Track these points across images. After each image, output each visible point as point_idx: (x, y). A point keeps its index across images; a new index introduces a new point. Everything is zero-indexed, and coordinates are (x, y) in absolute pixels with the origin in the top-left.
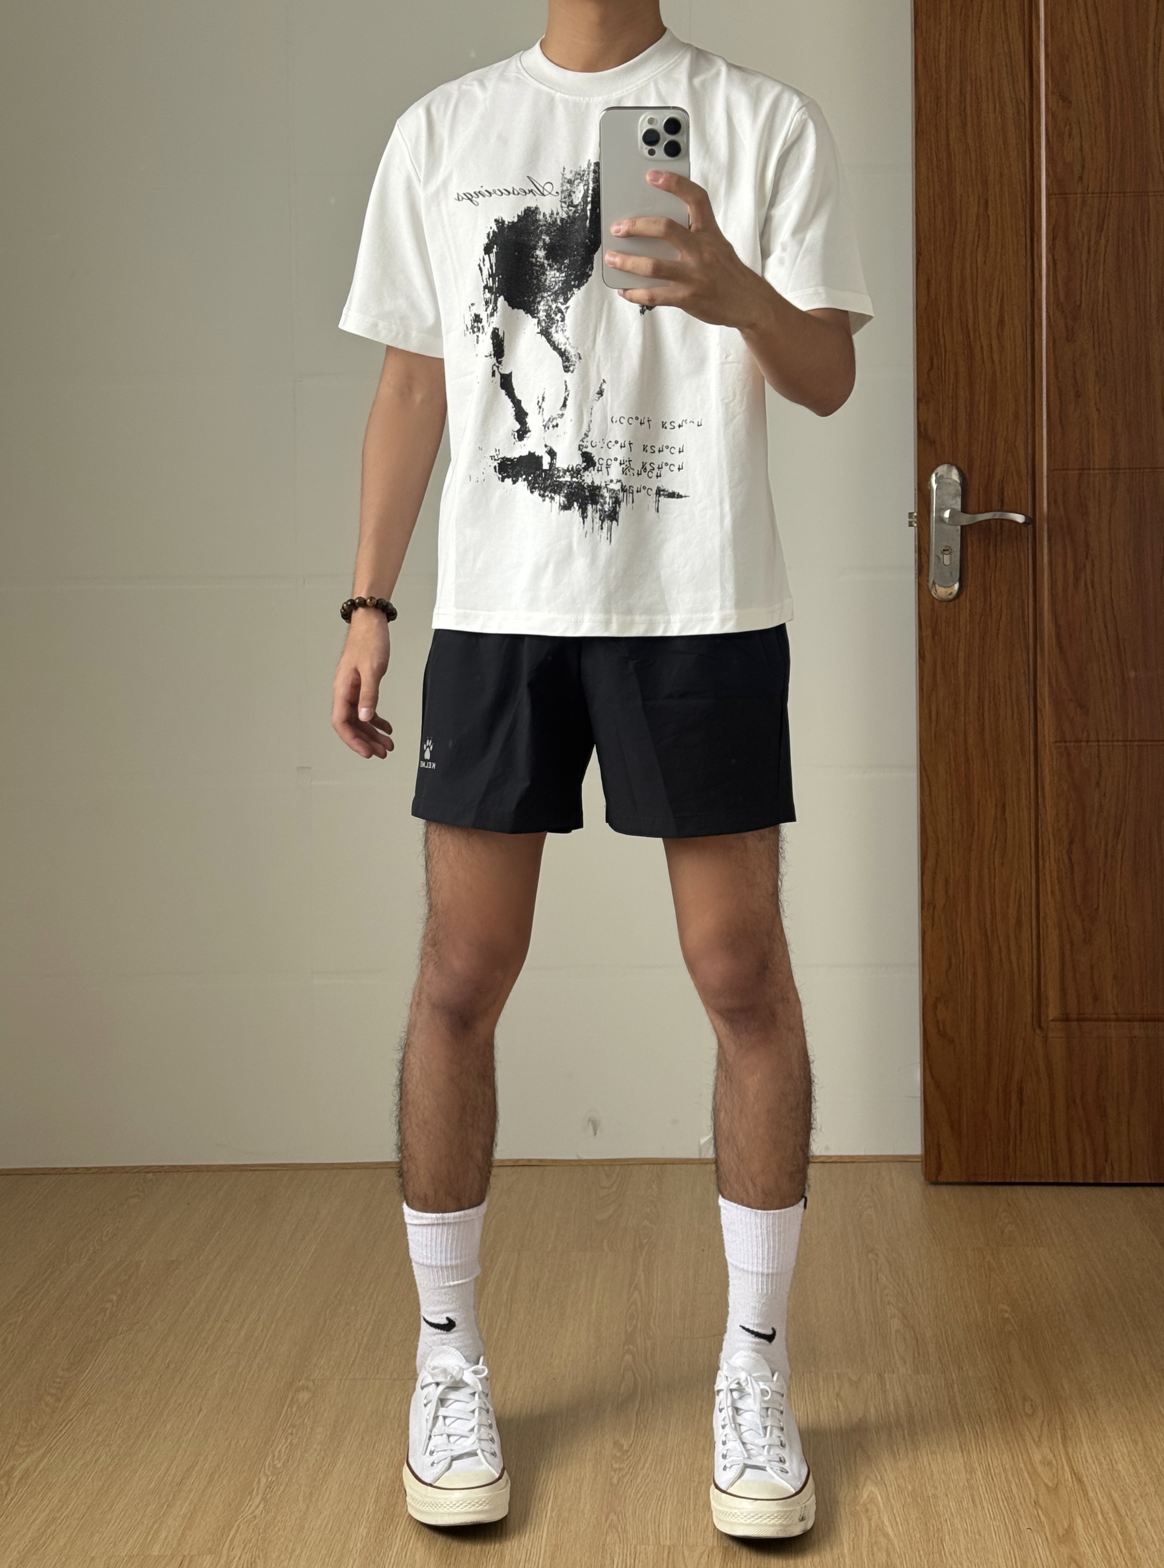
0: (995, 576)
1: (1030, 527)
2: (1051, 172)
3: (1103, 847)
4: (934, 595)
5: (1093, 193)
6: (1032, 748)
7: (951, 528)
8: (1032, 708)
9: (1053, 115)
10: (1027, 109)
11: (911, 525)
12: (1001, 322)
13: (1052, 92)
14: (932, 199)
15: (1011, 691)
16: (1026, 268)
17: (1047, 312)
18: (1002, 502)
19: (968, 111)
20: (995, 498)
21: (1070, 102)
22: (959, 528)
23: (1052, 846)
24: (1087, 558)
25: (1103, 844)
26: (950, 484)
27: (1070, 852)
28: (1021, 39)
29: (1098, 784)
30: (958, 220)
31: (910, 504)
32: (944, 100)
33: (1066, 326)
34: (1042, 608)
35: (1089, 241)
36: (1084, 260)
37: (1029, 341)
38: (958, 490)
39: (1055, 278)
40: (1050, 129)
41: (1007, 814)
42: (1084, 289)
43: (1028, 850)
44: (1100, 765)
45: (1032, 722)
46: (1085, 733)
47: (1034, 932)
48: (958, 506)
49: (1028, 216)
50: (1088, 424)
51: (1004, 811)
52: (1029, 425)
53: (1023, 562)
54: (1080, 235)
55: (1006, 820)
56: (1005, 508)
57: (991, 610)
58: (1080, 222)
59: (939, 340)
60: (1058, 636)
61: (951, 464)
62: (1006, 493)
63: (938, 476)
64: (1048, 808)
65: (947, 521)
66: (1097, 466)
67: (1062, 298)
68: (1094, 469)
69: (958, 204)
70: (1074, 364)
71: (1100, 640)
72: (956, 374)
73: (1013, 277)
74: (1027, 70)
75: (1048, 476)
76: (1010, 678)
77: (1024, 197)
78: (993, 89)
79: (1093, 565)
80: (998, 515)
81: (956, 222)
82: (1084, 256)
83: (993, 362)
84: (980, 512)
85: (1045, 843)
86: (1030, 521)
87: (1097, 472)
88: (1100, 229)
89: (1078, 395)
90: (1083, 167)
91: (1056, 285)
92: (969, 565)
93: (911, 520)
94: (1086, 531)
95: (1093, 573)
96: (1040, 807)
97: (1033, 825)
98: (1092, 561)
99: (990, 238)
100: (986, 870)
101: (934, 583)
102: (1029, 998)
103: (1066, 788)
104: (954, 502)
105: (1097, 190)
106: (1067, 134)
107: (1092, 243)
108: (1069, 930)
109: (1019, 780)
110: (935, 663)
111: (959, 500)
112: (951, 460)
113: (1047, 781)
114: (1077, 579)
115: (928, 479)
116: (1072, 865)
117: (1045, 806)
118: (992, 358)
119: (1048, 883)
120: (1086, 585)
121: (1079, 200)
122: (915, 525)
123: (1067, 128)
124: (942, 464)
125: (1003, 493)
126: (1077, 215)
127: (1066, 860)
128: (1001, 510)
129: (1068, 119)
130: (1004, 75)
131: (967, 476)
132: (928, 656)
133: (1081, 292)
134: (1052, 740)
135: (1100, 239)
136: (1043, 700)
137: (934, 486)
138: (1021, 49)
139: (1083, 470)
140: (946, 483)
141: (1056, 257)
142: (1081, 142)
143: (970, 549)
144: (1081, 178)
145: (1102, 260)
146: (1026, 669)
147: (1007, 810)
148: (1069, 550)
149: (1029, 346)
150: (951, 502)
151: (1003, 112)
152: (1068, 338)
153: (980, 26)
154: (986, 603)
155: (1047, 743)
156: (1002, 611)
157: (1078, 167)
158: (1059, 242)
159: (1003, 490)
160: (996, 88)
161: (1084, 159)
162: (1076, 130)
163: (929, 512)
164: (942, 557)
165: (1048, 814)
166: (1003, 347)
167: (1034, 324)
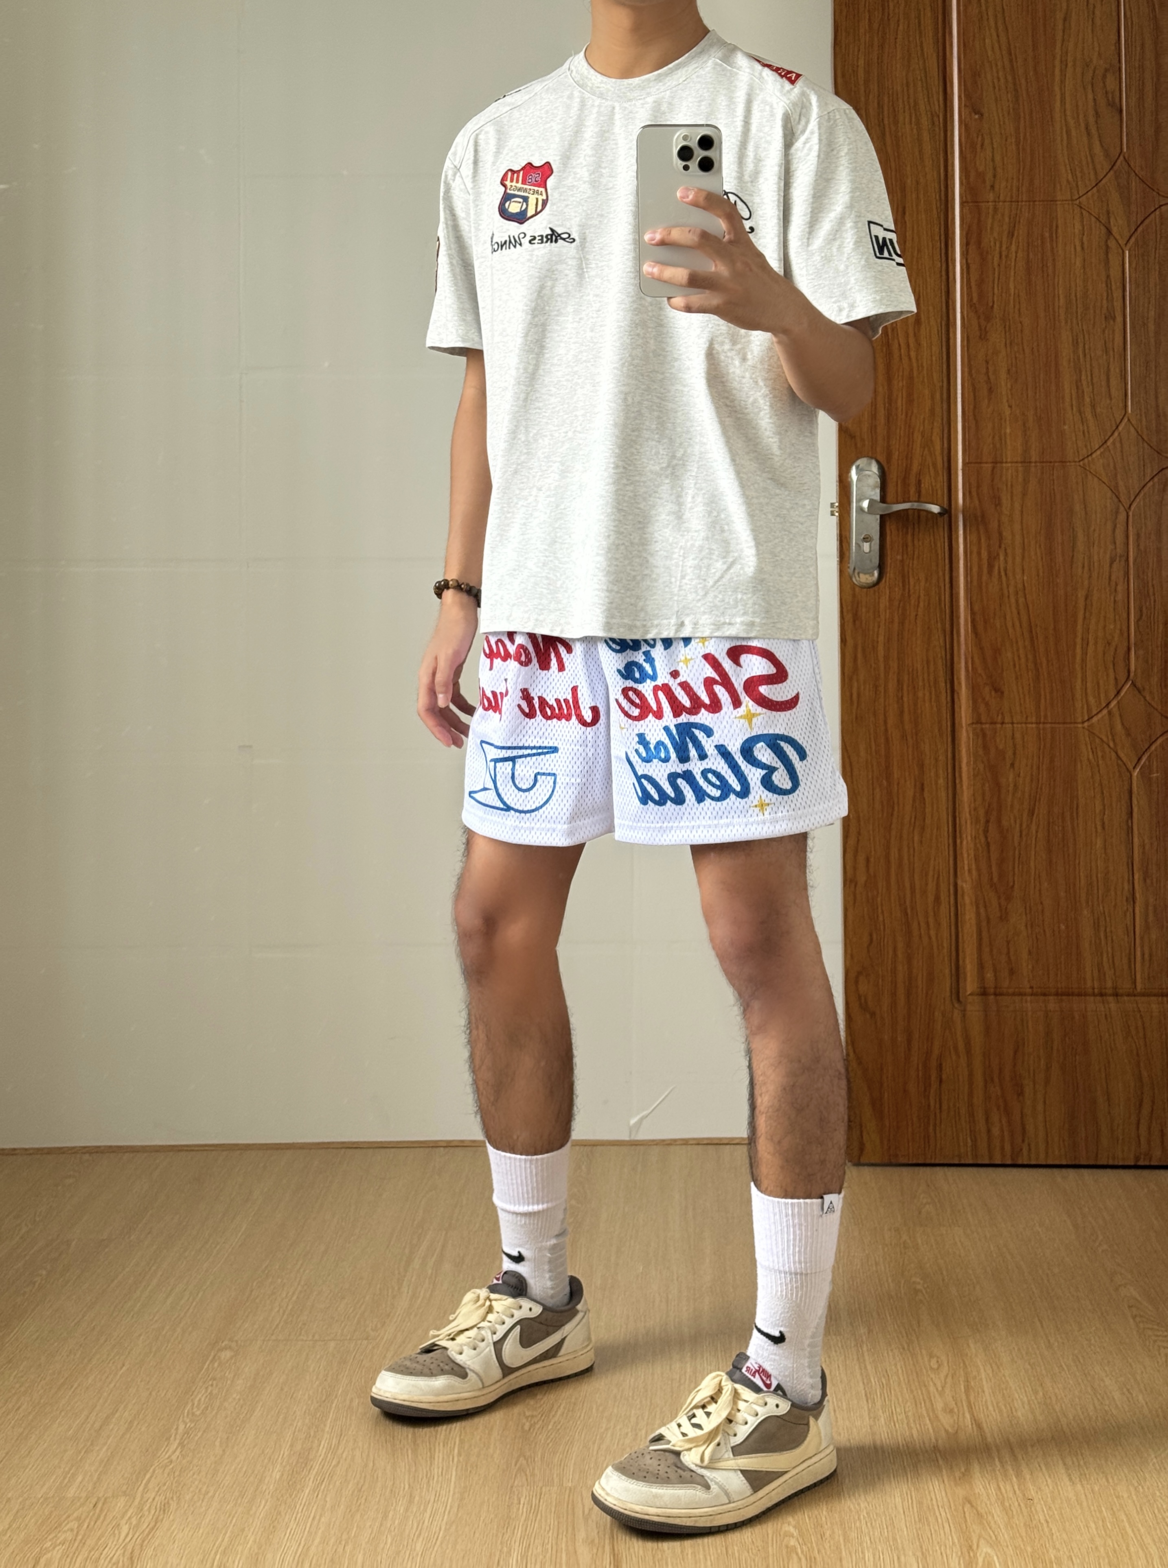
0: (912, 564)
1: (946, 516)
2: (964, 181)
3: (1018, 825)
4: (855, 582)
5: (1004, 202)
6: (949, 729)
7: (870, 517)
8: (949, 691)
9: (966, 126)
10: (941, 121)
11: (832, 515)
12: (918, 322)
13: (965, 106)
15: (929, 675)
16: (941, 272)
17: (962, 313)
18: (919, 492)
19: (886, 122)
20: (912, 490)
21: (982, 114)
22: (878, 517)
23: (969, 825)
24: (1000, 547)
25: (1018, 822)
26: (869, 475)
27: (986, 831)
28: (935, 55)
29: (1012, 765)
31: (831, 495)
33: (980, 326)
34: (958, 594)
35: (1001, 247)
36: (996, 264)
37: (944, 339)
38: (877, 481)
39: (969, 280)
40: (963, 140)
41: (926, 794)
42: (996, 291)
43: (946, 829)
44: (1015, 746)
45: (949, 705)
46: (1000, 717)
47: (952, 909)
48: (877, 497)
49: (942, 223)
50: (1001, 419)
51: (923, 789)
52: (945, 419)
53: (939, 552)
54: (992, 239)
55: (924, 799)
56: (922, 499)
57: (909, 596)
58: (992, 228)
60: (973, 621)
61: (872, 458)
62: (922, 485)
63: (857, 469)
64: (965, 787)
65: (866, 510)
66: (1009, 460)
67: (975, 300)
68: (1006, 462)
70: (987, 362)
71: (1013, 625)
73: (928, 280)
74: (941, 84)
75: (963, 470)
76: (928, 662)
77: (939, 205)
78: (908, 102)
79: (1006, 554)
80: (916, 505)
82: (996, 259)
83: (910, 360)
84: (898, 503)
85: (963, 822)
86: (947, 512)
87: (1009, 465)
88: (1011, 234)
89: (990, 390)
90: (995, 176)
91: (969, 287)
92: (889, 552)
93: (833, 510)
94: (999, 521)
95: (1006, 562)
96: (958, 786)
97: (950, 803)
98: (1006, 550)
100: (905, 849)
101: (855, 570)
102: (947, 971)
103: (982, 769)
105: (1008, 199)
106: (979, 146)
107: (1003, 249)
108: (985, 907)
109: (936, 760)
110: (855, 647)
111: (878, 491)
112: (870, 454)
113: (964, 761)
114: (991, 567)
115: (848, 471)
116: (988, 844)
117: (962, 786)
118: (909, 356)
119: (966, 862)
120: (999, 572)
121: (991, 207)
122: (837, 514)
123: (980, 139)
124: (861, 456)
125: (920, 486)
126: (990, 221)
127: (983, 839)
128: (918, 501)
129: (980, 131)
130: (920, 89)
131: (886, 469)
132: (850, 642)
133: (994, 294)
134: (969, 722)
135: (1011, 244)
136: (960, 684)
137: (854, 478)
138: (936, 65)
139: (996, 463)
140: (865, 475)
141: (969, 261)
142: (993, 152)
143: (888, 538)
145: (1013, 264)
146: (943, 653)
147: (926, 790)
148: (983, 540)
149: (944, 344)
150: (873, 493)
151: (918, 123)
152: (980, 337)
153: (896, 42)
154: (904, 590)
155: (964, 725)
156: (919, 597)
157: (989, 176)
158: (972, 248)
159: (919, 483)
160: (912, 101)
161: (995, 169)
162: (987, 141)
163: (849, 502)
164: (861, 544)
165: (965, 794)
166: (918, 344)
167: (949, 324)
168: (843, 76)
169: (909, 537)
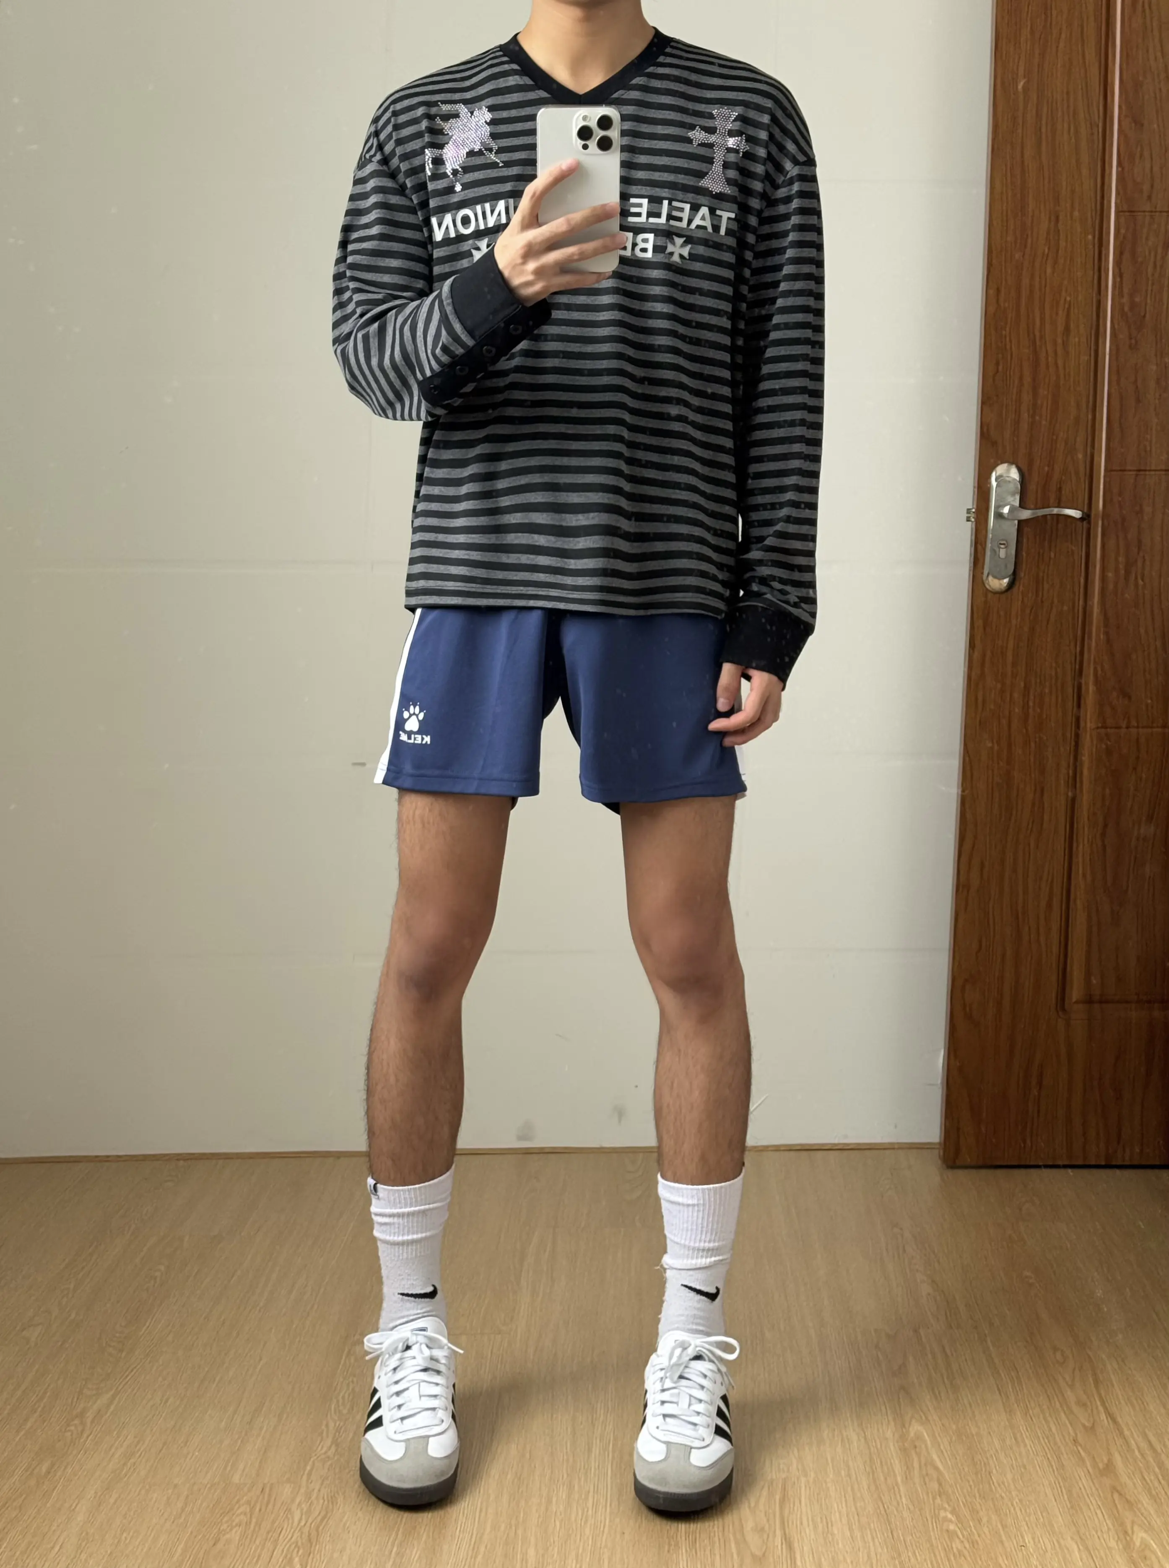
0: (1048, 570)
1: (1085, 523)
2: (1121, 190)
3: (1136, 831)
4: (988, 587)
5: (1161, 212)
6: (1073, 734)
7: (1008, 523)
8: (1076, 697)
9: (1125, 136)
10: (1100, 130)
11: (968, 520)
12: (1067, 329)
13: (1126, 116)
14: (1005, 213)
15: (1057, 680)
16: (1092, 280)
17: (1111, 321)
18: (1059, 497)
19: (1044, 130)
20: (1052, 495)
21: (1142, 125)
22: (1016, 522)
23: (1086, 829)
24: (1139, 554)
25: (1136, 825)
26: (1009, 482)
27: (1103, 834)
28: (1097, 65)
29: (1135, 769)
30: (1030, 233)
31: (968, 500)
32: (1020, 121)
33: (1129, 336)
34: (1092, 602)
35: (1156, 256)
36: (1150, 273)
37: (1092, 348)
38: (1017, 488)
39: (1120, 290)
40: (1122, 150)
41: (1045, 799)
42: (1149, 301)
43: (1063, 833)
44: (1138, 750)
45: (1076, 708)
46: (1126, 721)
47: (1064, 913)
48: (1017, 504)
49: (1097, 233)
50: (1147, 428)
51: (1042, 795)
52: (1089, 429)
53: (1075, 558)
54: (1147, 249)
55: (1043, 804)
56: (1062, 505)
57: (1042, 602)
58: (1147, 238)
59: (1005, 345)
60: (1106, 627)
61: (1011, 463)
62: (1063, 492)
63: (998, 474)
64: (1085, 791)
65: (1006, 516)
66: (1153, 468)
67: (1126, 309)
68: (1150, 470)
69: (1030, 219)
70: (1136, 371)
71: (1146, 632)
72: (1021, 378)
73: (1080, 289)
74: (1102, 93)
75: (1105, 476)
76: (1057, 667)
77: (1094, 214)
78: (1068, 111)
79: (1144, 561)
80: (1056, 511)
81: (1027, 235)
82: (1150, 270)
83: (1057, 367)
84: (1037, 508)
85: (1081, 826)
86: (1085, 518)
87: (1153, 473)
88: (1167, 245)
89: (1138, 401)
90: (1152, 186)
91: (1121, 295)
92: (1024, 559)
93: (969, 515)
94: (1138, 528)
95: (1144, 567)
96: (1078, 791)
98: (1143, 556)
99: (1060, 251)
101: (988, 576)
102: (1054, 978)
103: (1103, 773)
104: (1012, 499)
106: (1138, 155)
107: (1159, 257)
108: (1097, 911)
109: (1058, 765)
110: (983, 652)
111: (1018, 497)
112: (1012, 460)
113: (1086, 765)
114: (1128, 572)
115: (989, 477)
116: (1104, 847)
117: (1081, 791)
118: (1056, 364)
119: (1081, 865)
120: (1136, 578)
121: (1148, 217)
122: (973, 520)
123: (1139, 149)
124: (1002, 463)
125: (1059, 493)
127: (1100, 843)
128: (1058, 507)
129: (1139, 140)
130: (1080, 99)
131: (1026, 474)
132: (977, 646)
133: (1146, 304)
134: (1093, 726)
135: (1167, 254)
136: (1087, 689)
137: (994, 484)
139: (1139, 470)
140: (1006, 482)
141: (1123, 270)
142: (1152, 163)
143: (1025, 543)
144: (1149, 198)
146: (1073, 658)
147: (1046, 795)
148: (1121, 546)
149: (1092, 353)
150: (1010, 499)
151: (1077, 132)
152: (1130, 346)
153: (1057, 51)
154: (1037, 595)
155: (1088, 729)
156: (1052, 602)
157: (1146, 187)
158: (1127, 256)
159: (1060, 489)
160: (1072, 109)
161: (1152, 178)
162: (1146, 154)
163: (987, 509)
164: (997, 550)
165: (1085, 797)
166: (1067, 353)
167: (1098, 333)
168: (1003, 83)
169: (1046, 543)
